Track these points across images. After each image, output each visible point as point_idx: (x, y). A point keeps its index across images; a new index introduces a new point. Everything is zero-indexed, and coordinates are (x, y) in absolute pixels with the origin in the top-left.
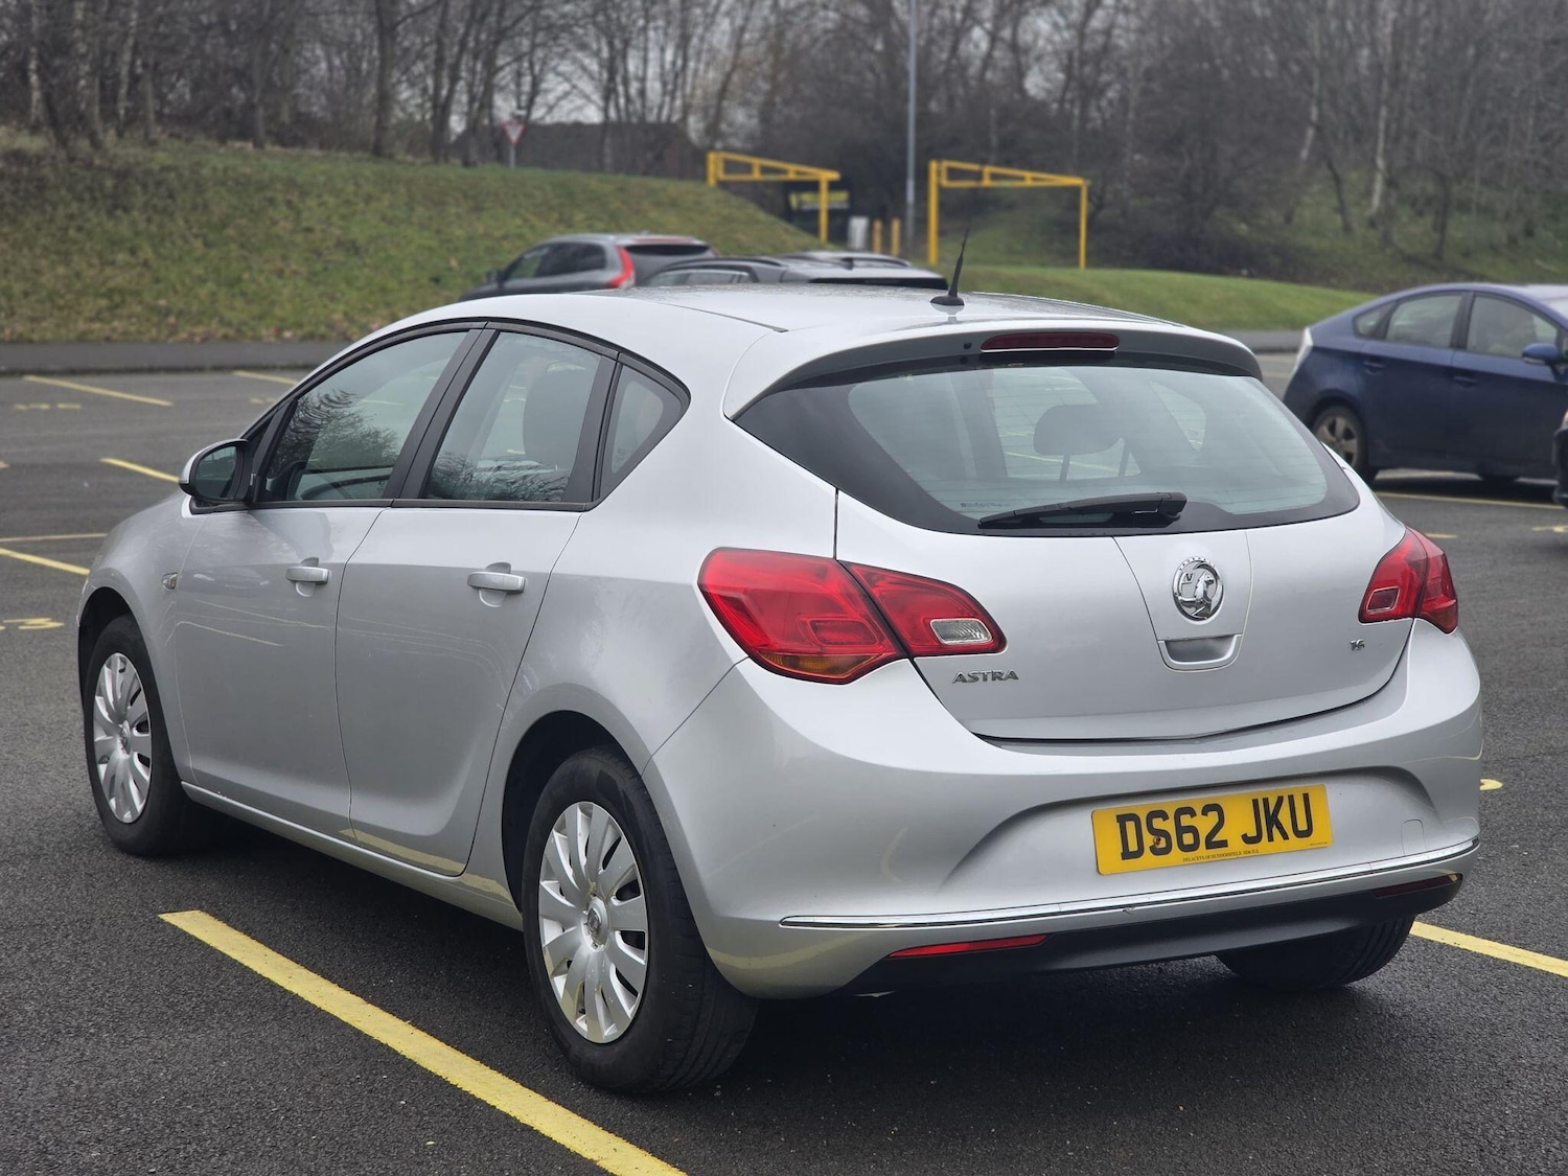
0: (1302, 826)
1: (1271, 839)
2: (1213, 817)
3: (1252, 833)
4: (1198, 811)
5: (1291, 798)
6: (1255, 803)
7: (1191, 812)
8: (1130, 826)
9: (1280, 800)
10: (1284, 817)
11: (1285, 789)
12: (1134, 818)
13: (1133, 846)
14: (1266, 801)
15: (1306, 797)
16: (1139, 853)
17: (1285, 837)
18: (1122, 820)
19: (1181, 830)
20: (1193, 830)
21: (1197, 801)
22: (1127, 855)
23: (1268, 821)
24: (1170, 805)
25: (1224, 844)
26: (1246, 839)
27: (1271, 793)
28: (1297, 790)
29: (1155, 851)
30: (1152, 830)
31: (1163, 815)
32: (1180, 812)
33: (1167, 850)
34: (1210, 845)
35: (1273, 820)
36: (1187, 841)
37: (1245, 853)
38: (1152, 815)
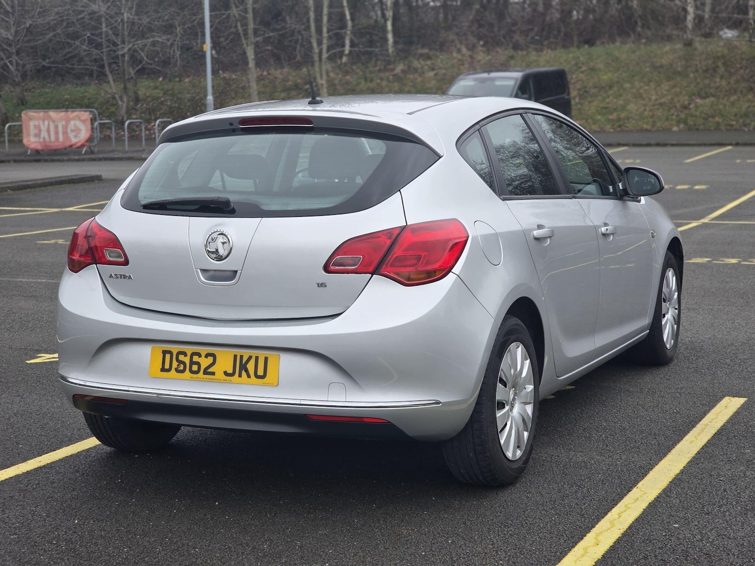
0: (260, 372)
1: (240, 376)
2: (210, 359)
3: (230, 371)
4: (203, 355)
5: (257, 358)
6: (235, 356)
7: (199, 355)
8: (168, 356)
9: (250, 358)
10: (251, 366)
11: (254, 353)
12: (170, 353)
13: (167, 366)
14: (242, 357)
15: (266, 359)
16: (169, 370)
17: (249, 376)
18: (165, 353)
19: (192, 363)
20: (198, 364)
21: (204, 350)
22: (163, 370)
23: (241, 367)
24: (189, 349)
25: (213, 374)
26: (226, 373)
27: (246, 353)
28: (262, 354)
29: (177, 370)
30: (177, 360)
31: (185, 354)
32: (193, 354)
33: (183, 371)
34: (205, 372)
35: (244, 367)
36: (194, 368)
37: (224, 380)
38: (179, 353)
